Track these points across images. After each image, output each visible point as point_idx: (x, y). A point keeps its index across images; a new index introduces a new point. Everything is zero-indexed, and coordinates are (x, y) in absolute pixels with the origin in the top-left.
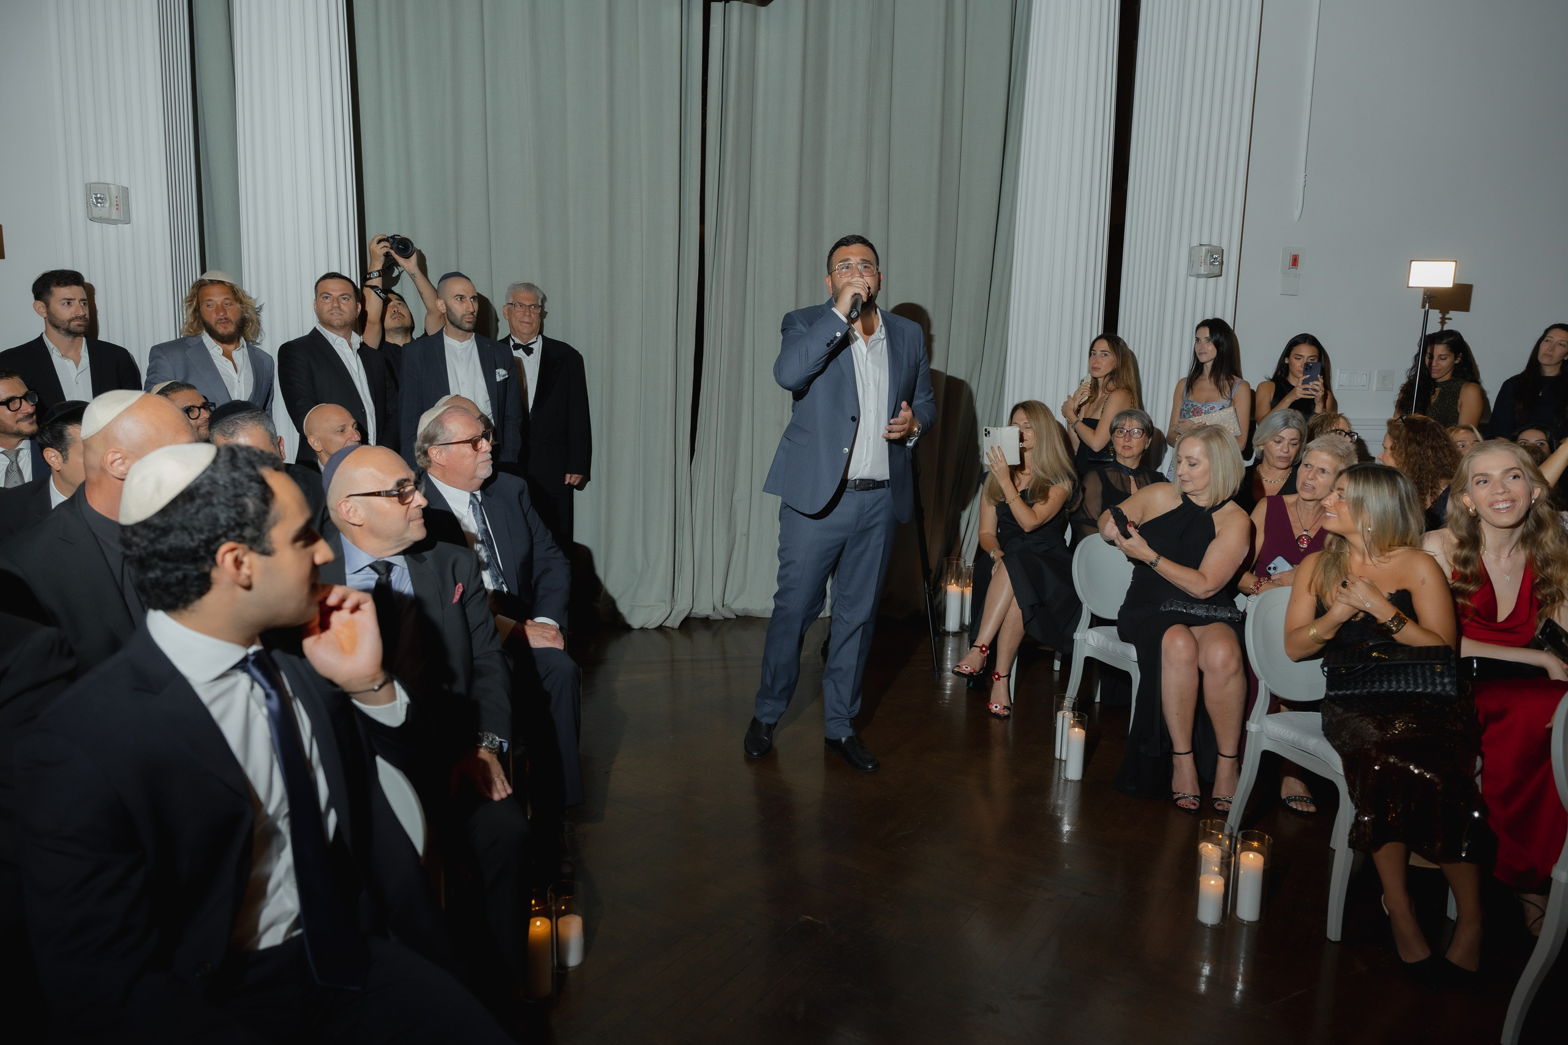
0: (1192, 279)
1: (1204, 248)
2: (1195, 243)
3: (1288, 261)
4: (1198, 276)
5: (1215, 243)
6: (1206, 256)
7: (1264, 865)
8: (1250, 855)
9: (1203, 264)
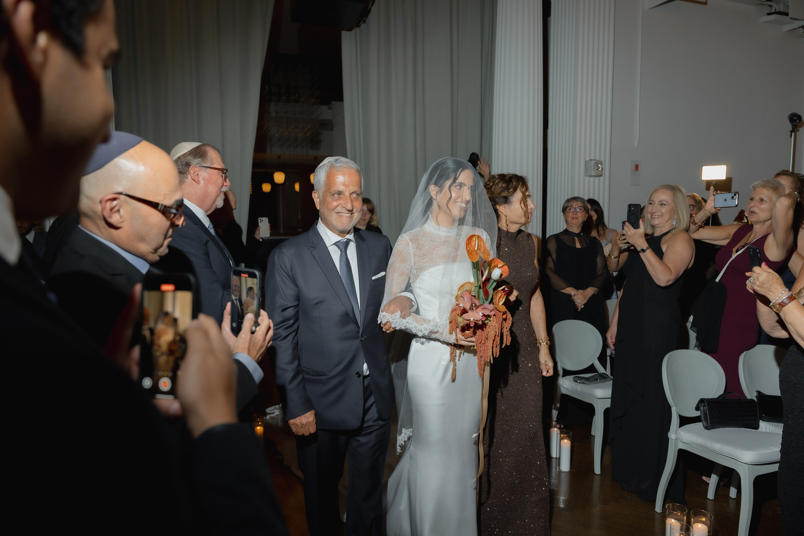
0: (587, 178)
1: (593, 162)
2: (588, 159)
3: (634, 167)
4: (590, 176)
6: (594, 166)
7: (708, 531)
8: (700, 525)
9: (593, 170)
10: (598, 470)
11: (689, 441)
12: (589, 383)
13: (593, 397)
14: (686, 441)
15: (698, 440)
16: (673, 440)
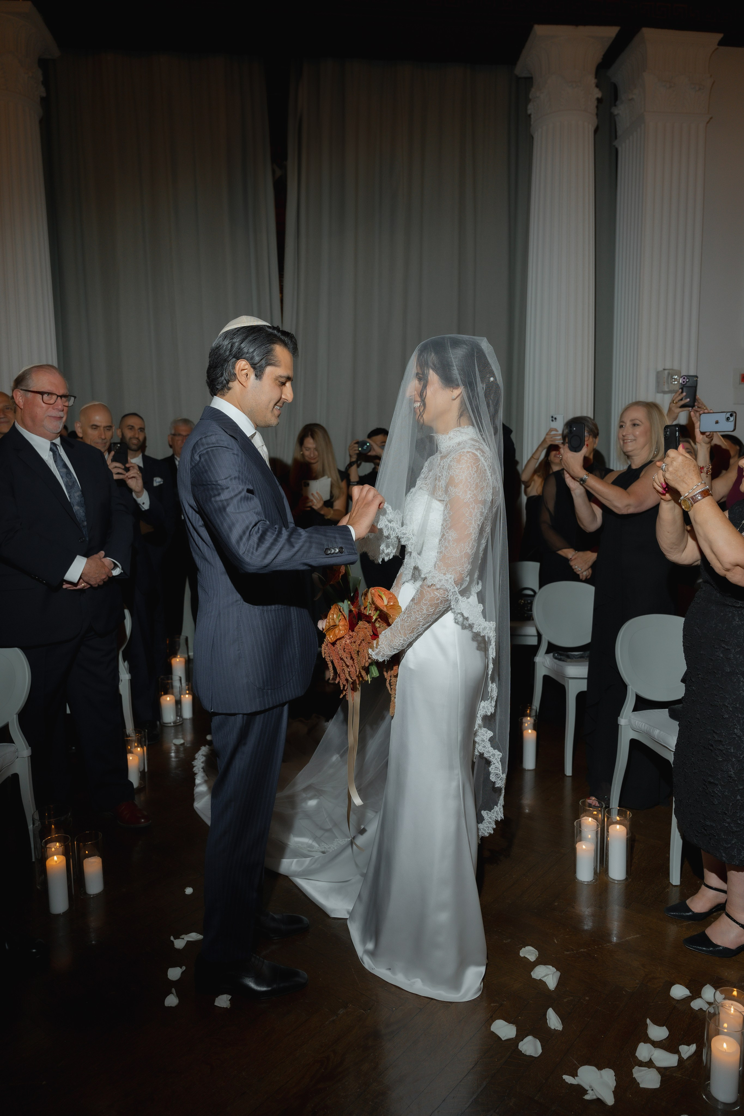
0: (660, 395)
1: (666, 372)
2: (660, 368)
3: (739, 378)
4: (664, 392)
5: (676, 367)
6: (667, 378)
7: (627, 835)
8: (618, 827)
9: (666, 384)
10: (569, 771)
11: (638, 728)
12: (569, 660)
13: (564, 677)
14: (636, 728)
15: (645, 726)
16: (623, 727)
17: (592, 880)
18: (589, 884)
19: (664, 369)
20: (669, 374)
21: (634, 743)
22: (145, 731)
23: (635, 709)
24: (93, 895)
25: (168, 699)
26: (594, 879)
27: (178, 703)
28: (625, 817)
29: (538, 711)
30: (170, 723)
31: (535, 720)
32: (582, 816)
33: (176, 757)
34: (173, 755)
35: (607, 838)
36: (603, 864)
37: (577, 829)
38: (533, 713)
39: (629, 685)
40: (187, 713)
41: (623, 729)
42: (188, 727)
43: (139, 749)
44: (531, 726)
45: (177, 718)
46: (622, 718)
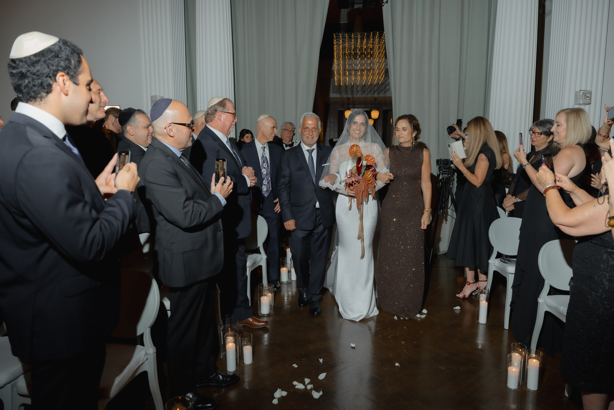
2: (578, 90)
5: (589, 89)
6: (583, 96)
7: (539, 365)
8: (535, 360)
9: (581, 99)
10: (506, 326)
11: (550, 305)
12: (510, 263)
13: (506, 272)
14: (549, 305)
15: (554, 304)
16: (541, 304)
17: (517, 389)
18: (515, 391)
19: (580, 90)
20: (583, 93)
21: (547, 314)
22: (273, 285)
23: (549, 294)
24: (247, 364)
25: (284, 269)
26: (518, 388)
27: (289, 272)
28: (539, 355)
29: (489, 290)
30: (285, 282)
31: (487, 296)
32: (512, 352)
33: (287, 300)
34: (286, 298)
35: (527, 366)
36: (524, 380)
37: (509, 359)
38: (487, 292)
39: (546, 280)
40: (294, 277)
41: (541, 305)
42: (294, 285)
43: (270, 294)
44: (485, 299)
45: (288, 280)
46: (540, 299)
